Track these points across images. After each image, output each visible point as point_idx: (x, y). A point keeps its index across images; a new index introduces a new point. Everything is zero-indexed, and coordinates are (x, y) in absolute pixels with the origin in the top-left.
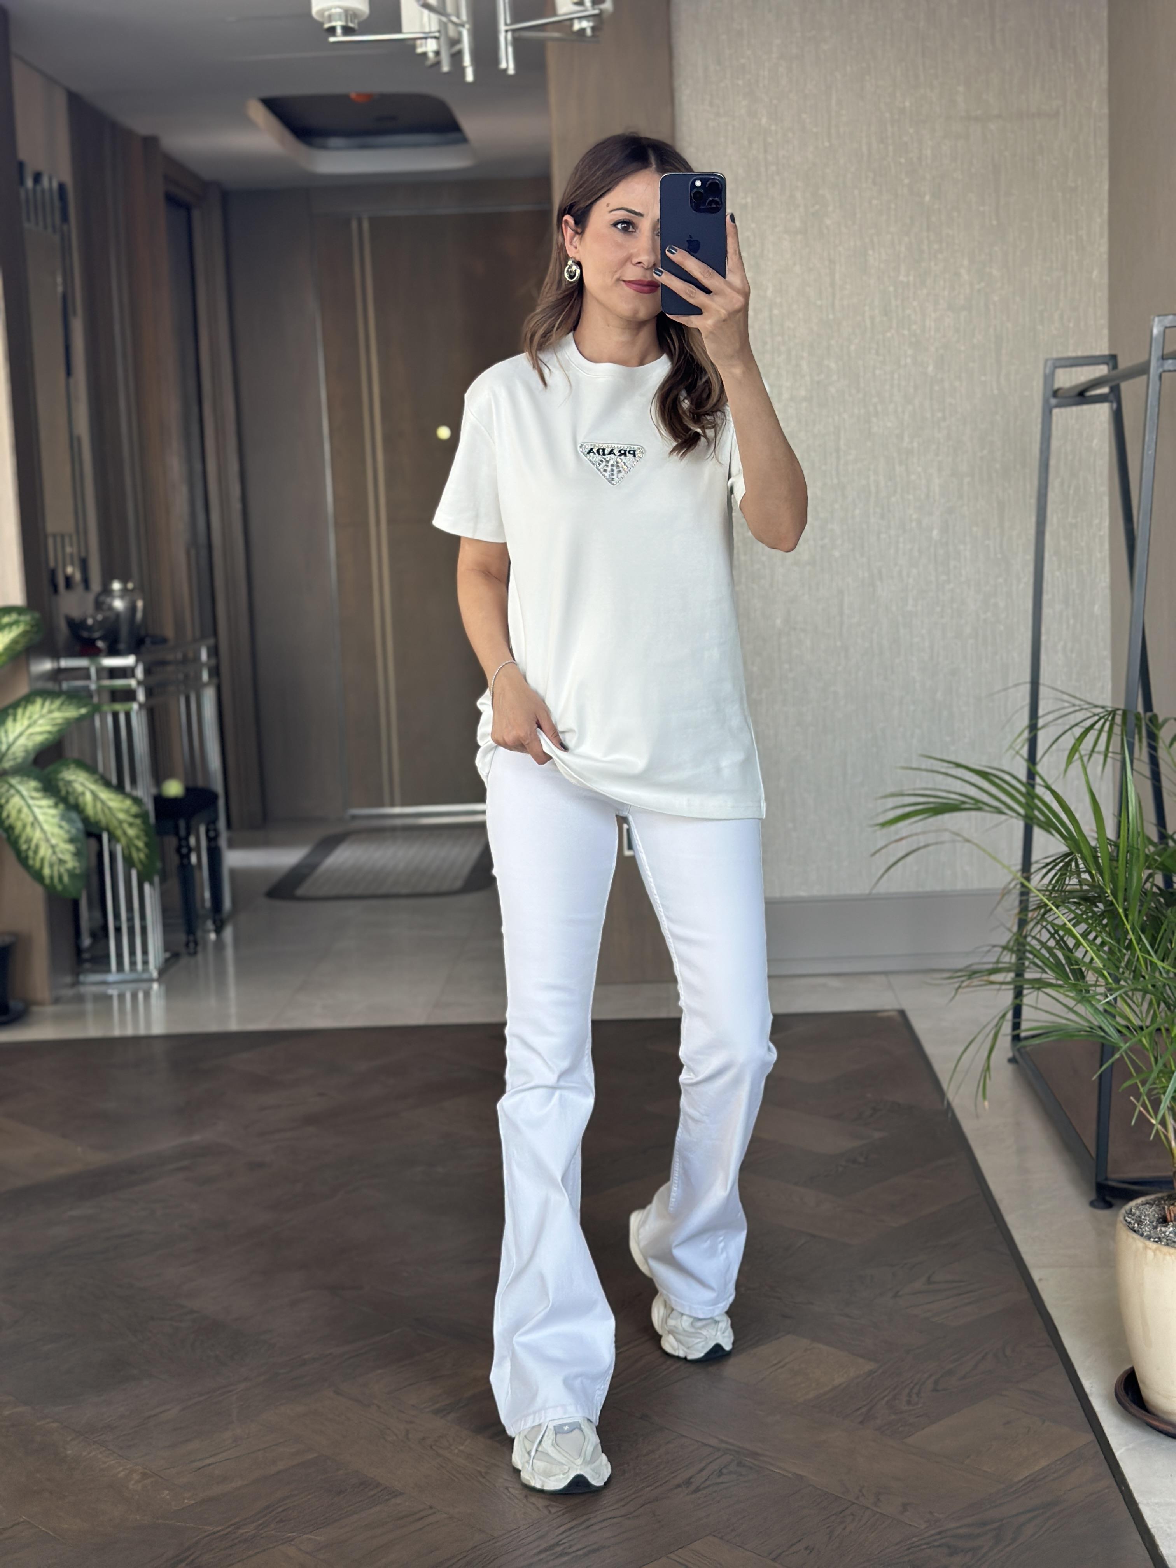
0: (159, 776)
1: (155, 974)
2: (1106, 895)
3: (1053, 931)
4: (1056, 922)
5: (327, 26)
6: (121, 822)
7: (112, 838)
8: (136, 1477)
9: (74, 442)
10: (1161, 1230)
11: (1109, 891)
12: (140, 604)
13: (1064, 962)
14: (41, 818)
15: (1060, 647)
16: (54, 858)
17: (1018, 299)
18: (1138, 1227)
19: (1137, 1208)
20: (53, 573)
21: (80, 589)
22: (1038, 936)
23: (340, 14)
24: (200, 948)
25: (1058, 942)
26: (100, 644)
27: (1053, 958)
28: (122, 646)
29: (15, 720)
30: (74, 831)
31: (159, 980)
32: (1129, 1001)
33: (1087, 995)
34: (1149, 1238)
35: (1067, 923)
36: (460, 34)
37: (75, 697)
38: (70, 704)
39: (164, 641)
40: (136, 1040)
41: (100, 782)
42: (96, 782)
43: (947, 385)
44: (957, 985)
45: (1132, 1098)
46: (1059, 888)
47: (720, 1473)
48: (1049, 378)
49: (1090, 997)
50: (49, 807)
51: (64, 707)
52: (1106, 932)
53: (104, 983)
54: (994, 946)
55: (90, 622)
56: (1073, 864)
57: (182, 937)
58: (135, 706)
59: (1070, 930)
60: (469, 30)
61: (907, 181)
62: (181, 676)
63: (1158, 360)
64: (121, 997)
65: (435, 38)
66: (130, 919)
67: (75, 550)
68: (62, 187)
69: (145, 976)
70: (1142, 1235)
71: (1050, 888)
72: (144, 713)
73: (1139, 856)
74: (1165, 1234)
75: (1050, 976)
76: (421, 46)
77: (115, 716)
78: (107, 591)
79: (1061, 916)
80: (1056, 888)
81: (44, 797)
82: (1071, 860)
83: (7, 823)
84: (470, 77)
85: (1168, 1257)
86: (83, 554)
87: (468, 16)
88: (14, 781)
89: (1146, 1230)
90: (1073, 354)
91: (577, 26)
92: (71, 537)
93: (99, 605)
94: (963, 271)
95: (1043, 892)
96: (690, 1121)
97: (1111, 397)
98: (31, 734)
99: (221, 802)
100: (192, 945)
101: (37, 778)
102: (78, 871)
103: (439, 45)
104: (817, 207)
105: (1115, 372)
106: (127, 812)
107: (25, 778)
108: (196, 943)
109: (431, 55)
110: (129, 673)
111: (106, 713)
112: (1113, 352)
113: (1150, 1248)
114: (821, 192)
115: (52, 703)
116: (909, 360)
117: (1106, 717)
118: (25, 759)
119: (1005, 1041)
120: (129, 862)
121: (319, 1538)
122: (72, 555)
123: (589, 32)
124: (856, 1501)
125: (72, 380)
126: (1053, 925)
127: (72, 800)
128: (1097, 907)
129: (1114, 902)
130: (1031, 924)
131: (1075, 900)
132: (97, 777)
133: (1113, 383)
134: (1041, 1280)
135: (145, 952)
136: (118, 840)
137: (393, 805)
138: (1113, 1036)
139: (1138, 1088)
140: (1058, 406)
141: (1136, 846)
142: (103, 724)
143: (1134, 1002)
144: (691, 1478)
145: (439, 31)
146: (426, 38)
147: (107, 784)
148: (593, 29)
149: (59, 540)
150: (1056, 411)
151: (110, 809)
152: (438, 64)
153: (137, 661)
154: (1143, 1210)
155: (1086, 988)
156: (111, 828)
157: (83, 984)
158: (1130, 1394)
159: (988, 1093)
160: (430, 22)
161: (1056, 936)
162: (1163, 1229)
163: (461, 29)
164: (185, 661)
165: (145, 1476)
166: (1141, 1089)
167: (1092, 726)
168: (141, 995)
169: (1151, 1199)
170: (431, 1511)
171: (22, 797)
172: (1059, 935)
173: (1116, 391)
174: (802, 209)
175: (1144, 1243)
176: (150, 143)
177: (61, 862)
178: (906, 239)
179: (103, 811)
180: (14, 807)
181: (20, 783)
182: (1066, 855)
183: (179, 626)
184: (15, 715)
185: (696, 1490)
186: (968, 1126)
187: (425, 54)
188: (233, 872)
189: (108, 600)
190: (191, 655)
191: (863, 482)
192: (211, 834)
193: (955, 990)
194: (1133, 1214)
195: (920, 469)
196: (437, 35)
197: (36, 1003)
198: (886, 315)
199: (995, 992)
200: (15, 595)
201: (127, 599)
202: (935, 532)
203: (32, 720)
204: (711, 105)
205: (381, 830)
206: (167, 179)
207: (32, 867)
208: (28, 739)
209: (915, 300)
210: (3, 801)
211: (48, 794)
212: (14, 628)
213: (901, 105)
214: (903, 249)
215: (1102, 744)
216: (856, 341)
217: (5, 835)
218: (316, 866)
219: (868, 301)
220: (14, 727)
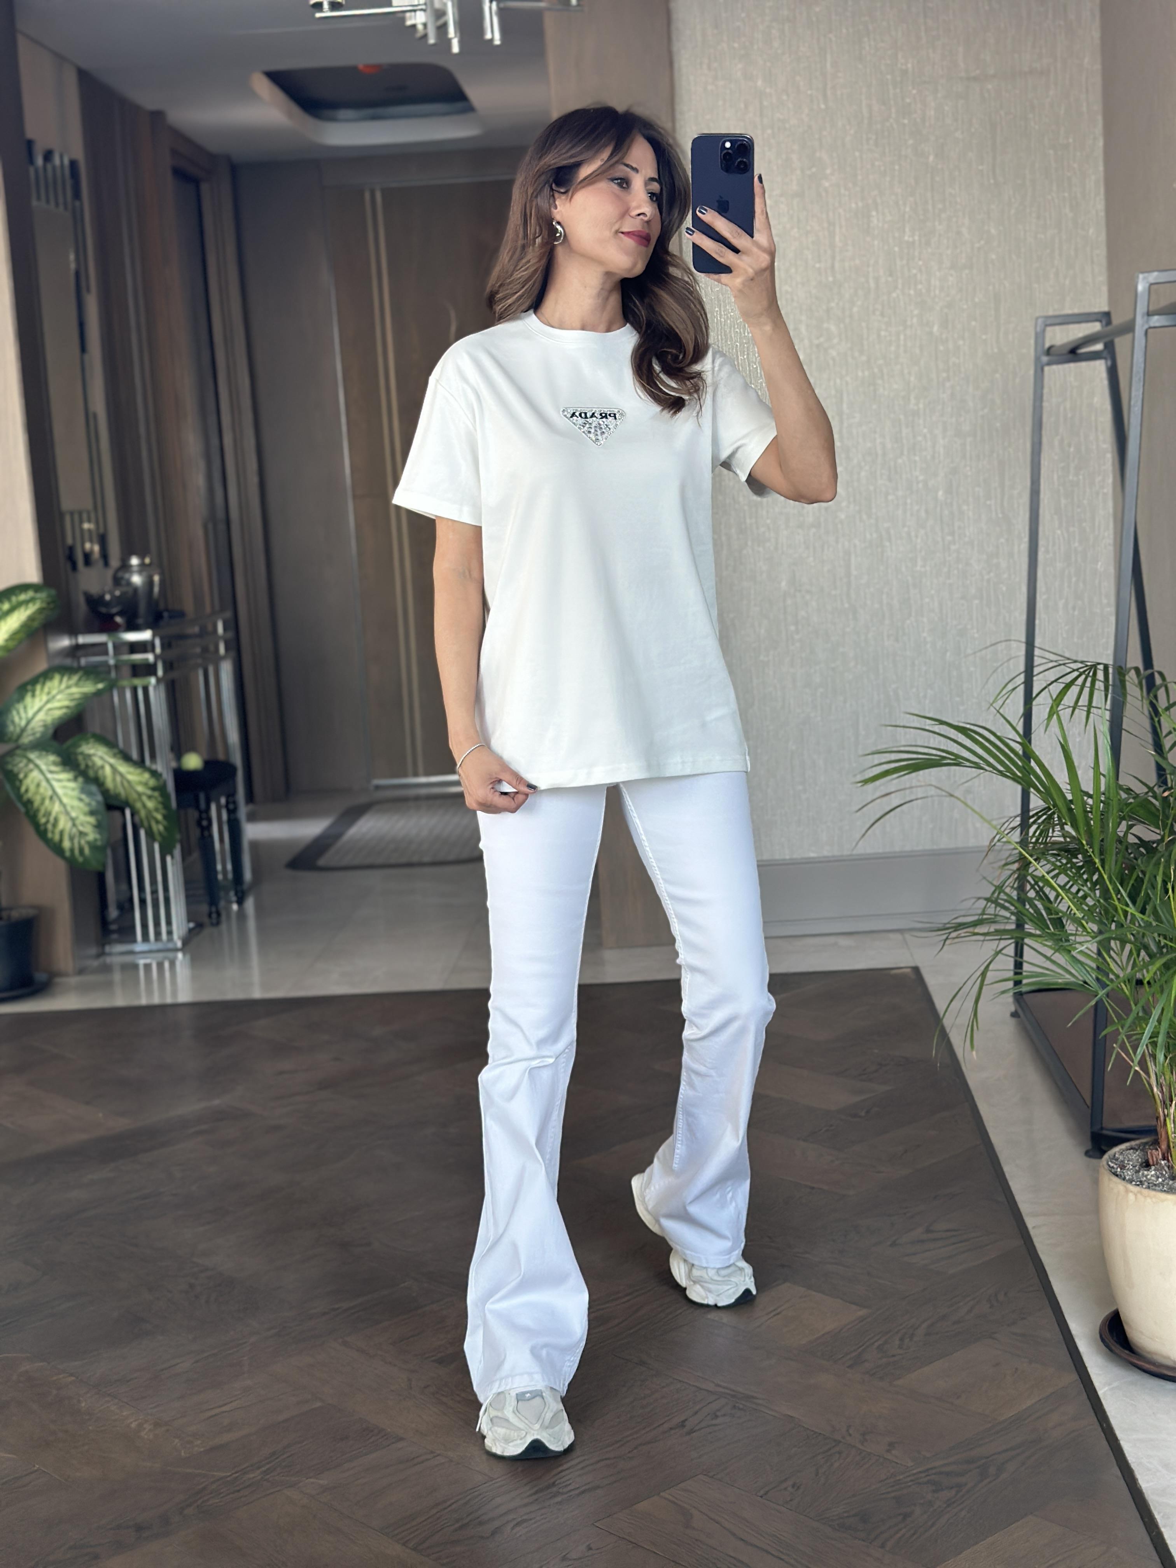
0: (178, 749)
1: (179, 944)
3: (1033, 882)
4: (1034, 873)
5: (312, 2)
6: (140, 795)
7: (134, 812)
8: (147, 1426)
9: (89, 417)
10: (1143, 1174)
11: (1086, 844)
12: (156, 578)
13: (1044, 913)
14: (60, 791)
15: (1061, 604)
16: (74, 830)
17: (1014, 257)
18: (1120, 1172)
19: (1121, 1153)
20: (71, 549)
21: (99, 565)
24: (224, 917)
25: (1037, 892)
26: (118, 619)
27: (1033, 909)
28: (140, 621)
29: (33, 696)
30: (94, 803)
31: (183, 949)
33: (1067, 944)
34: (1130, 1181)
35: (1046, 874)
36: (445, 6)
37: (92, 672)
38: (87, 679)
39: (181, 614)
40: (163, 1008)
41: (119, 756)
42: (115, 756)
43: (951, 345)
44: (945, 937)
45: (1114, 1045)
46: (1042, 840)
47: (715, 1417)
48: (1040, 336)
50: (69, 780)
51: (81, 683)
53: (132, 953)
54: (979, 898)
55: (108, 597)
56: (1056, 816)
57: (204, 908)
58: (153, 680)
59: (1047, 880)
60: (453, 2)
61: (911, 142)
62: (199, 650)
63: (1143, 317)
64: (148, 966)
65: (422, 10)
66: (154, 892)
67: (93, 527)
68: (73, 164)
69: (170, 945)
70: (1124, 1179)
72: (162, 688)
73: (1113, 807)
74: (1146, 1178)
76: (410, 18)
77: (134, 690)
78: (125, 566)
79: (1041, 868)
80: (1040, 841)
81: (64, 771)
82: (1053, 813)
83: (25, 798)
84: (456, 49)
85: (1149, 1200)
86: (102, 529)
88: (32, 756)
89: (1128, 1174)
90: (1069, 312)
92: (88, 512)
93: (117, 581)
94: (964, 230)
96: (693, 1076)
97: (1105, 354)
98: (50, 709)
99: (240, 775)
100: (214, 916)
101: (58, 753)
102: (99, 843)
103: (426, 17)
104: (814, 170)
105: (1109, 328)
106: (146, 784)
107: (44, 753)
108: (219, 914)
109: (419, 27)
110: (149, 648)
111: (124, 688)
112: (1109, 309)
113: (1132, 1192)
114: (818, 154)
115: (69, 678)
116: (915, 320)
117: (1087, 673)
118: (43, 734)
120: (151, 836)
121: (321, 1482)
122: (90, 531)
124: (842, 1440)
125: (87, 357)
126: (1033, 877)
127: (91, 773)
129: (1092, 853)
131: (1055, 852)
132: (116, 751)
133: (1107, 339)
134: (1034, 1227)
135: (169, 922)
136: (139, 815)
137: (416, 774)
138: (1092, 985)
139: (1120, 1033)
140: (1049, 364)
142: (122, 699)
144: (685, 1420)
145: (425, 4)
146: (415, 11)
147: (126, 757)
149: (76, 517)
150: (1046, 369)
151: (129, 782)
152: (425, 36)
153: (154, 636)
154: (1126, 1155)
155: (1065, 938)
156: (133, 802)
157: (110, 954)
158: (1115, 1334)
159: (975, 1043)
161: (1036, 887)
162: (1146, 1173)
164: (203, 634)
165: (157, 1425)
167: (1072, 682)
168: (167, 965)
169: (1137, 1145)
170: (431, 1456)
171: (41, 771)
172: (1039, 886)
173: (1110, 347)
174: (798, 172)
175: (1125, 1187)
176: (157, 117)
177: (82, 834)
178: (911, 199)
179: (122, 784)
180: (32, 781)
181: (39, 757)
182: (1048, 808)
183: (198, 601)
184: (33, 692)
185: (690, 1432)
186: (973, 1079)
187: (414, 26)
188: (254, 844)
189: (127, 576)
190: (207, 629)
191: (869, 445)
192: (231, 806)
193: (942, 943)
194: (1117, 1160)
195: (925, 430)
196: (424, 7)
197: (60, 974)
198: (891, 275)
199: (980, 943)
200: (32, 573)
201: (145, 574)
202: (940, 493)
203: (50, 696)
204: (709, 68)
205: (405, 800)
206: (174, 152)
207: (52, 840)
208: (47, 714)
209: (920, 259)
210: (21, 776)
211: (68, 768)
212: (30, 605)
213: (904, 67)
214: (908, 209)
215: (1084, 700)
216: (859, 303)
217: (23, 810)
218: (338, 836)
219: (872, 262)
220: (33, 702)
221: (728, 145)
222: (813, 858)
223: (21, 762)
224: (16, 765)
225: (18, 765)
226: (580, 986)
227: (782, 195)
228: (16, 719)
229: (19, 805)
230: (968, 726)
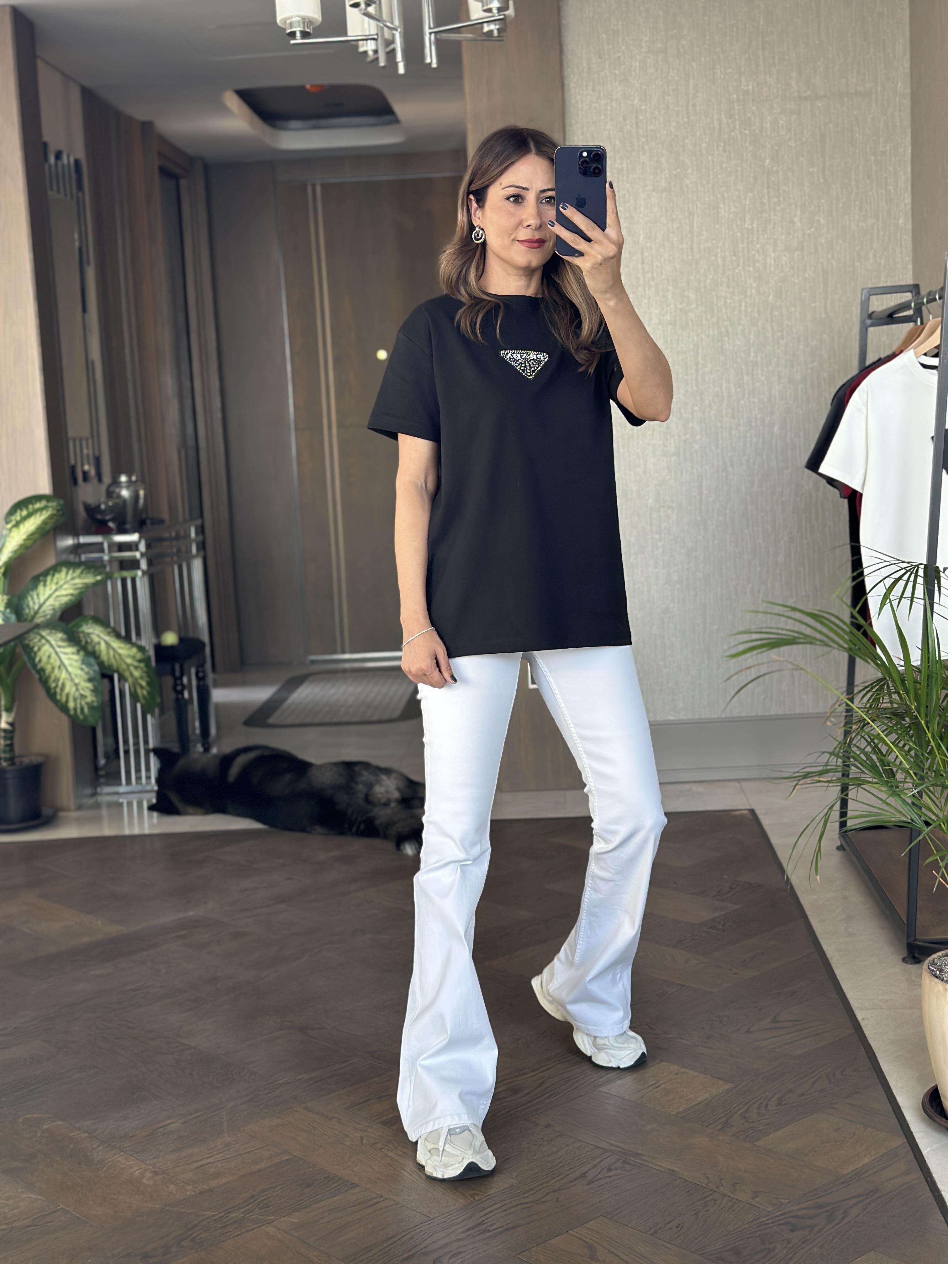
0: (158, 629)
2: (912, 711)
3: (869, 740)
4: (872, 732)
5: (288, 31)
6: (128, 666)
7: (122, 678)
8: (148, 1175)
9: (88, 364)
11: (913, 707)
12: (142, 493)
13: (878, 764)
14: (66, 662)
16: (77, 694)
17: (840, 241)
18: (939, 974)
19: (939, 959)
20: (73, 469)
21: (95, 481)
22: (858, 744)
23: (299, 22)
25: (873, 749)
26: (111, 524)
27: (869, 761)
28: (128, 526)
29: (45, 585)
30: (92, 672)
32: (931, 795)
33: (897, 790)
35: (881, 733)
36: (393, 35)
37: (91, 566)
38: (88, 572)
39: (162, 522)
40: (142, 837)
41: (112, 634)
42: (109, 634)
43: (784, 310)
44: (796, 782)
45: (934, 872)
47: (610, 1170)
48: (865, 304)
49: (899, 791)
50: (73, 653)
51: (83, 576)
52: (912, 741)
53: (117, 793)
54: (824, 752)
55: (103, 507)
56: (885, 687)
58: (139, 573)
59: (883, 738)
60: (400, 33)
61: (751, 148)
62: (175, 550)
64: (130, 804)
65: (374, 39)
66: (136, 744)
67: (91, 452)
68: (77, 162)
69: (148, 788)
70: (943, 980)
71: (868, 706)
72: (146, 579)
73: (937, 678)
75: (868, 776)
76: (363, 46)
77: (124, 581)
78: (116, 482)
79: (876, 728)
80: (873, 706)
81: (69, 646)
82: (884, 684)
83: (39, 667)
84: (401, 70)
86: (97, 454)
87: (399, 21)
88: (44, 633)
89: (946, 976)
90: (884, 285)
91: (486, 28)
92: (87, 439)
93: (110, 494)
94: (796, 219)
95: (862, 710)
97: (916, 318)
98: (58, 596)
99: (208, 649)
101: (64, 631)
102: (95, 704)
103: (377, 45)
104: (679, 170)
105: (918, 297)
106: (133, 657)
107: (54, 631)
109: (371, 53)
110: (134, 547)
111: (116, 579)
112: (916, 283)
114: (681, 158)
115: (74, 571)
116: (754, 291)
117: (911, 571)
118: (53, 616)
119: (834, 826)
120: (135, 698)
121: (293, 1220)
122: (88, 456)
123: (496, 33)
124: (716, 1190)
125: (86, 316)
126: (870, 735)
127: (90, 648)
128: (905, 721)
129: (918, 716)
130: (854, 735)
131: (887, 716)
132: (109, 630)
133: (917, 307)
134: (863, 1019)
135: (148, 769)
136: (126, 680)
137: (343, 652)
138: (917, 822)
139: (939, 863)
140: (872, 325)
141: (934, 671)
142: (114, 588)
143: (934, 795)
144: (586, 1173)
145: (377, 34)
146: (367, 40)
147: (118, 636)
148: (498, 30)
149: (77, 442)
150: (871, 329)
151: (120, 655)
152: (377, 59)
153: (140, 538)
154: (943, 961)
155: (896, 785)
156: (121, 671)
157: (100, 794)
158: (934, 1106)
159: (819, 870)
160: (370, 27)
161: (872, 744)
163: (394, 32)
164: (178, 537)
165: (155, 1173)
166: (941, 864)
167: (900, 578)
168: (145, 803)
170: (381, 1199)
171: (51, 646)
172: (874, 743)
173: (919, 313)
174: (666, 172)
175: (945, 986)
176: (147, 127)
177: (83, 697)
178: (751, 194)
179: (114, 657)
180: (44, 654)
181: (49, 634)
182: (881, 680)
183: (172, 508)
184: (45, 582)
185: (590, 1183)
186: (805, 899)
187: (365, 52)
188: (218, 706)
189: (117, 490)
190: (182, 533)
191: (717, 389)
192: (201, 675)
193: (793, 787)
194: (936, 964)
195: (763, 378)
196: (376, 37)
197: (63, 809)
198: (735, 255)
199: (825, 788)
200: (44, 486)
201: (132, 489)
202: (776, 428)
203: (58, 586)
204: (594, 90)
205: (335, 672)
206: (161, 155)
207: (59, 701)
208: (55, 600)
209: (758, 243)
210: (36, 649)
211: (72, 643)
212: (44, 512)
213: (746, 88)
214: (748, 203)
215: (908, 593)
216: (711, 277)
217: (37, 676)
218: (284, 700)
219: (720, 244)
220: (44, 590)
221: (585, 154)
222: (673, 720)
223: (35, 638)
224: (32, 640)
225: (34, 640)
226: (492, 821)
227: (653, 190)
228: (31, 604)
229: (33, 672)
230: (820, 613)
